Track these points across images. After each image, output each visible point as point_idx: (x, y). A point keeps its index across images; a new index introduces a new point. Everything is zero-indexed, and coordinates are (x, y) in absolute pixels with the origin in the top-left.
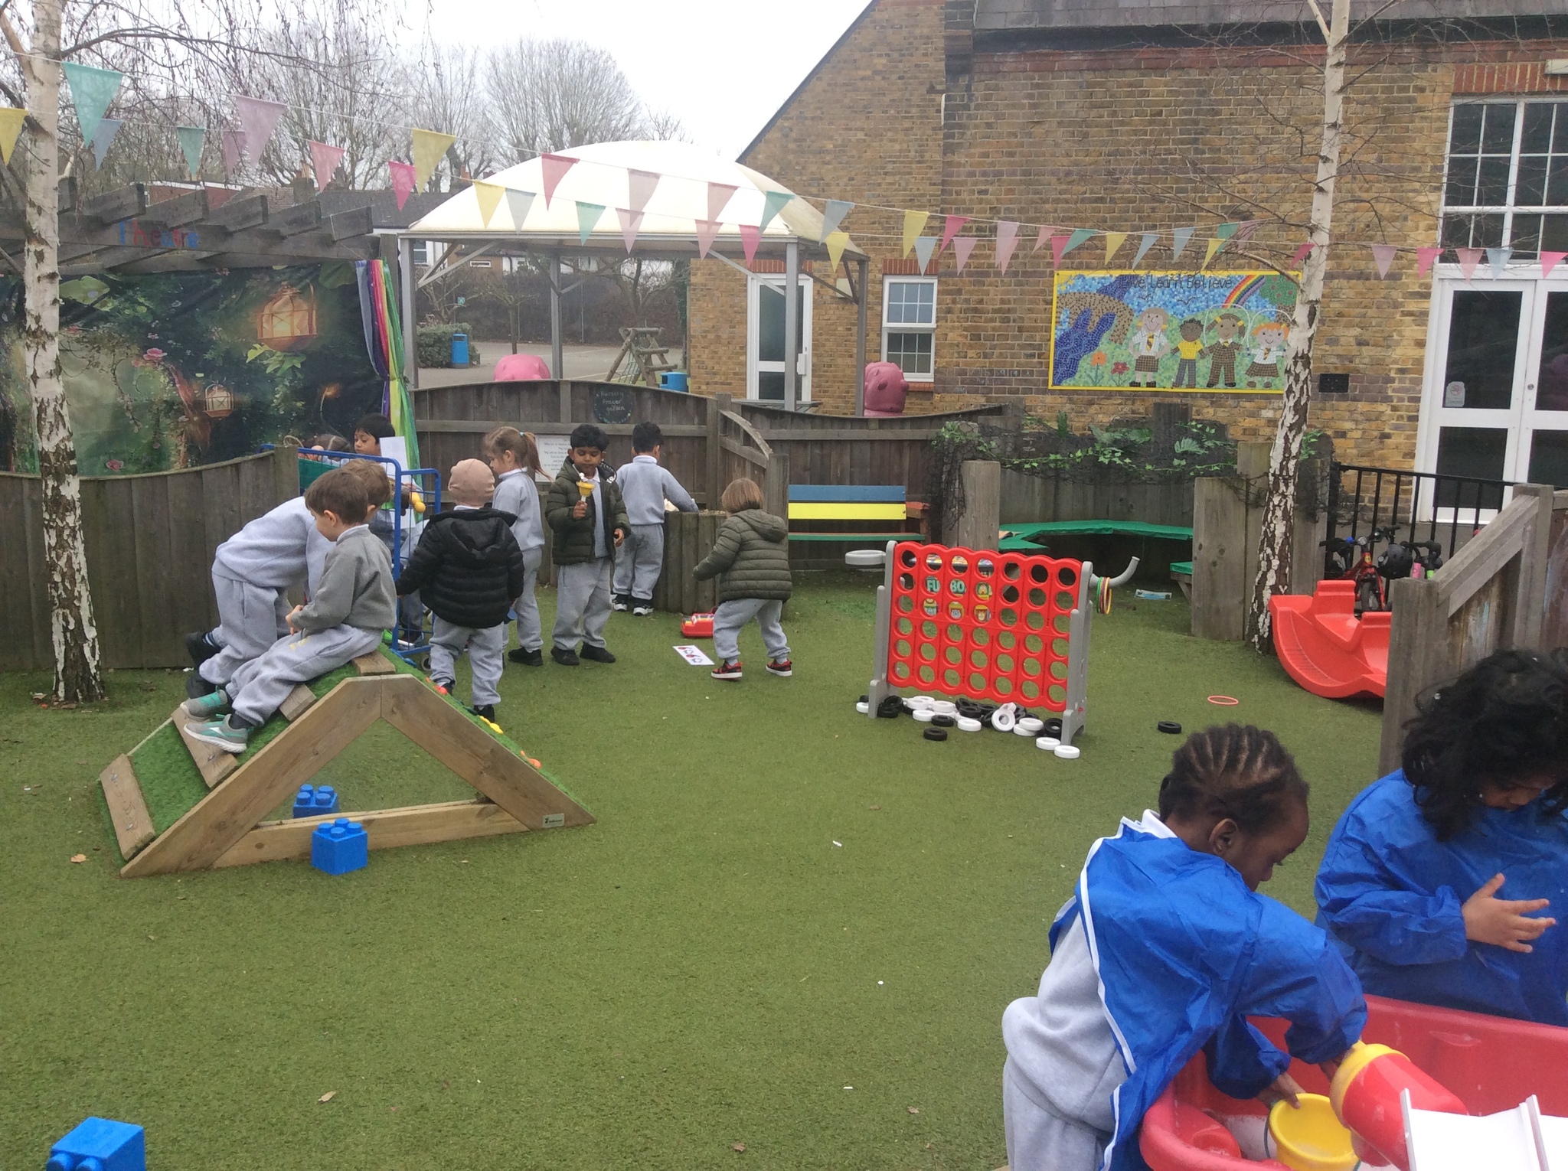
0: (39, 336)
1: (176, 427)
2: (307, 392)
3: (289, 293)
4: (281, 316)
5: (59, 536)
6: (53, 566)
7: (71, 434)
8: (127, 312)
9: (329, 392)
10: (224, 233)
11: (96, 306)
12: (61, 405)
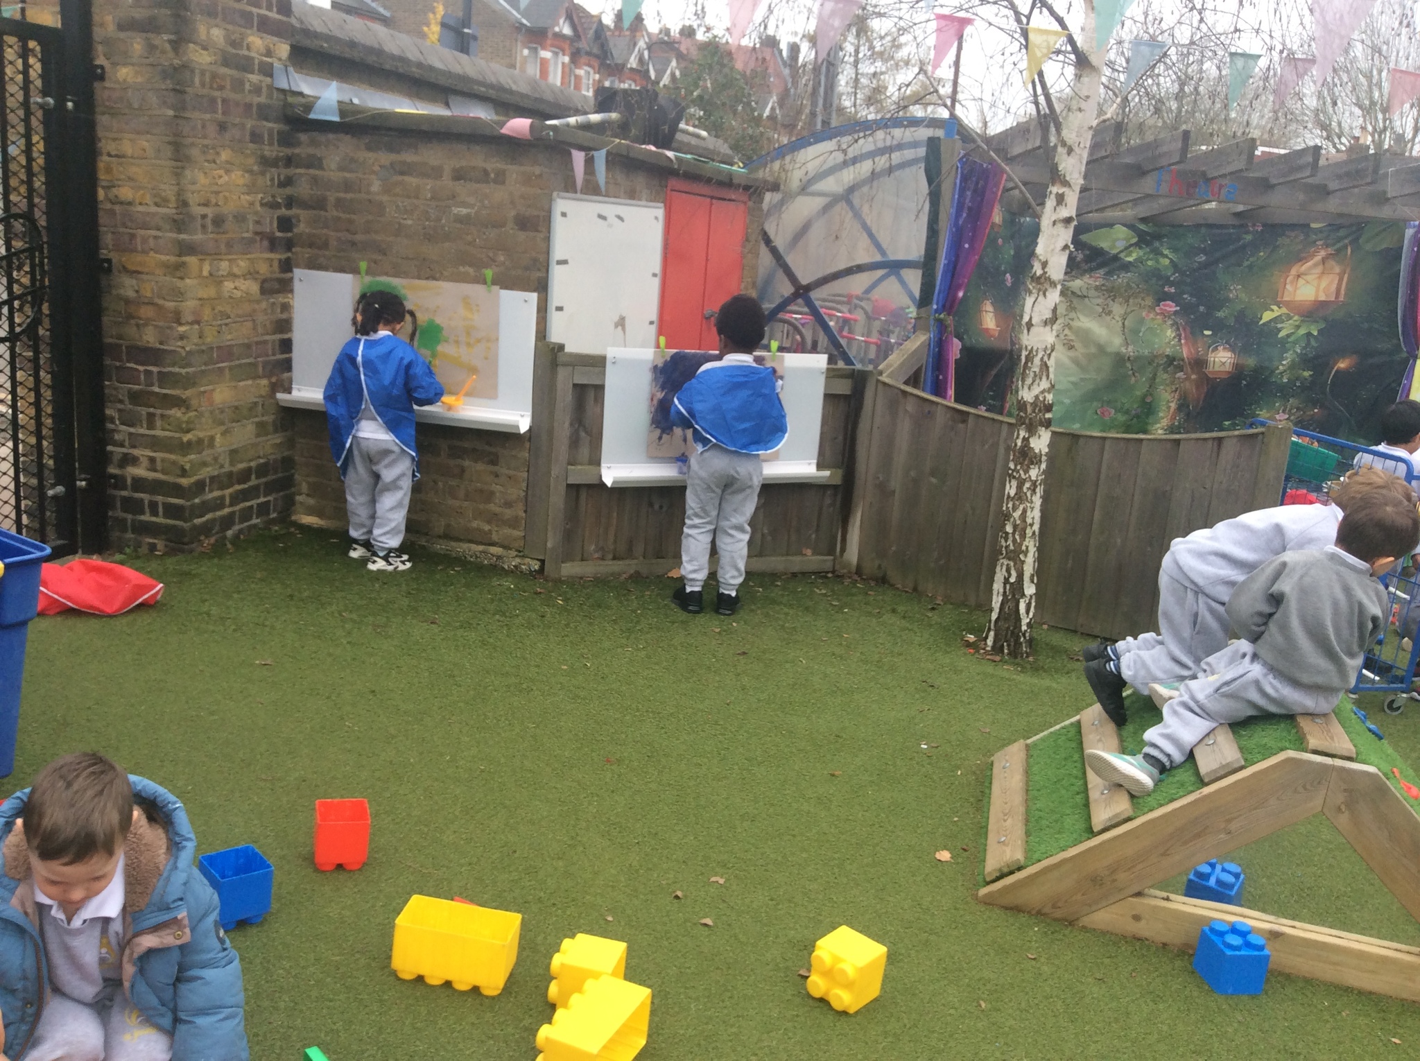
0: (1043, 282)
1: (1172, 383)
2: (1317, 362)
3: (1323, 253)
4: (1309, 278)
5: (1020, 487)
6: (1007, 516)
7: (1053, 386)
8: (1150, 263)
9: (1342, 365)
10: (1266, 185)
11: (1122, 255)
12: (1049, 355)
